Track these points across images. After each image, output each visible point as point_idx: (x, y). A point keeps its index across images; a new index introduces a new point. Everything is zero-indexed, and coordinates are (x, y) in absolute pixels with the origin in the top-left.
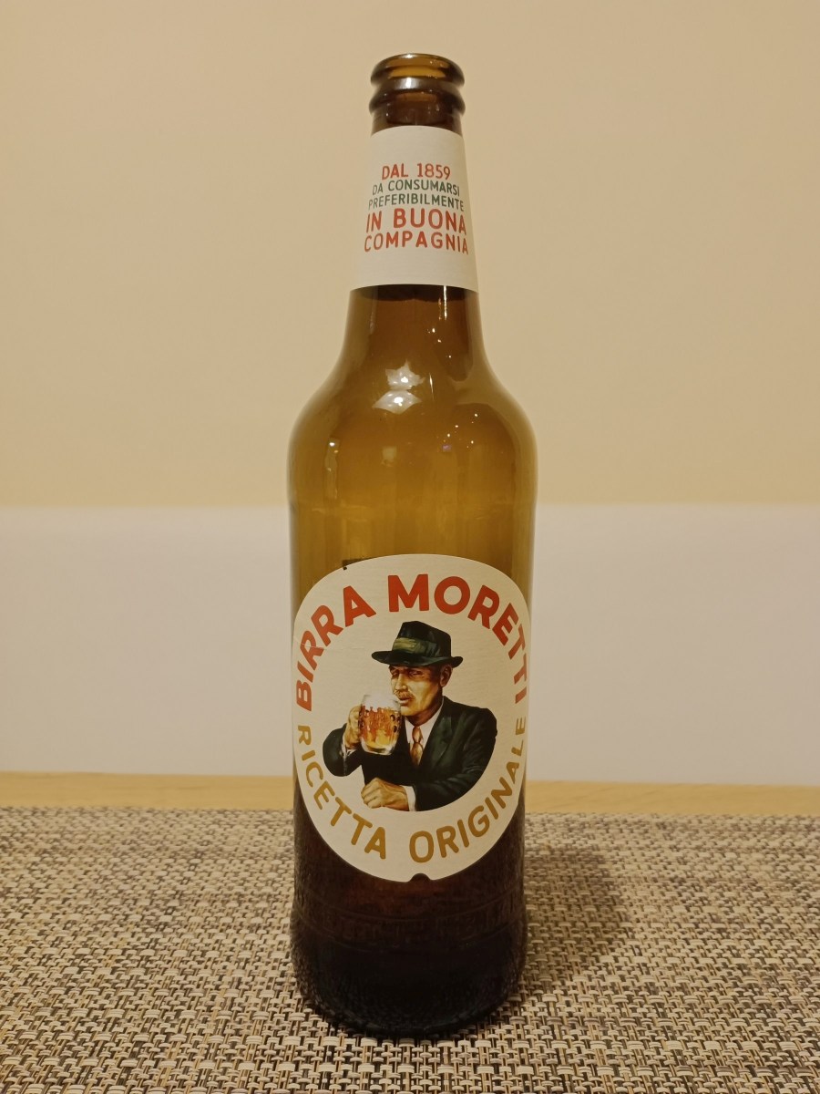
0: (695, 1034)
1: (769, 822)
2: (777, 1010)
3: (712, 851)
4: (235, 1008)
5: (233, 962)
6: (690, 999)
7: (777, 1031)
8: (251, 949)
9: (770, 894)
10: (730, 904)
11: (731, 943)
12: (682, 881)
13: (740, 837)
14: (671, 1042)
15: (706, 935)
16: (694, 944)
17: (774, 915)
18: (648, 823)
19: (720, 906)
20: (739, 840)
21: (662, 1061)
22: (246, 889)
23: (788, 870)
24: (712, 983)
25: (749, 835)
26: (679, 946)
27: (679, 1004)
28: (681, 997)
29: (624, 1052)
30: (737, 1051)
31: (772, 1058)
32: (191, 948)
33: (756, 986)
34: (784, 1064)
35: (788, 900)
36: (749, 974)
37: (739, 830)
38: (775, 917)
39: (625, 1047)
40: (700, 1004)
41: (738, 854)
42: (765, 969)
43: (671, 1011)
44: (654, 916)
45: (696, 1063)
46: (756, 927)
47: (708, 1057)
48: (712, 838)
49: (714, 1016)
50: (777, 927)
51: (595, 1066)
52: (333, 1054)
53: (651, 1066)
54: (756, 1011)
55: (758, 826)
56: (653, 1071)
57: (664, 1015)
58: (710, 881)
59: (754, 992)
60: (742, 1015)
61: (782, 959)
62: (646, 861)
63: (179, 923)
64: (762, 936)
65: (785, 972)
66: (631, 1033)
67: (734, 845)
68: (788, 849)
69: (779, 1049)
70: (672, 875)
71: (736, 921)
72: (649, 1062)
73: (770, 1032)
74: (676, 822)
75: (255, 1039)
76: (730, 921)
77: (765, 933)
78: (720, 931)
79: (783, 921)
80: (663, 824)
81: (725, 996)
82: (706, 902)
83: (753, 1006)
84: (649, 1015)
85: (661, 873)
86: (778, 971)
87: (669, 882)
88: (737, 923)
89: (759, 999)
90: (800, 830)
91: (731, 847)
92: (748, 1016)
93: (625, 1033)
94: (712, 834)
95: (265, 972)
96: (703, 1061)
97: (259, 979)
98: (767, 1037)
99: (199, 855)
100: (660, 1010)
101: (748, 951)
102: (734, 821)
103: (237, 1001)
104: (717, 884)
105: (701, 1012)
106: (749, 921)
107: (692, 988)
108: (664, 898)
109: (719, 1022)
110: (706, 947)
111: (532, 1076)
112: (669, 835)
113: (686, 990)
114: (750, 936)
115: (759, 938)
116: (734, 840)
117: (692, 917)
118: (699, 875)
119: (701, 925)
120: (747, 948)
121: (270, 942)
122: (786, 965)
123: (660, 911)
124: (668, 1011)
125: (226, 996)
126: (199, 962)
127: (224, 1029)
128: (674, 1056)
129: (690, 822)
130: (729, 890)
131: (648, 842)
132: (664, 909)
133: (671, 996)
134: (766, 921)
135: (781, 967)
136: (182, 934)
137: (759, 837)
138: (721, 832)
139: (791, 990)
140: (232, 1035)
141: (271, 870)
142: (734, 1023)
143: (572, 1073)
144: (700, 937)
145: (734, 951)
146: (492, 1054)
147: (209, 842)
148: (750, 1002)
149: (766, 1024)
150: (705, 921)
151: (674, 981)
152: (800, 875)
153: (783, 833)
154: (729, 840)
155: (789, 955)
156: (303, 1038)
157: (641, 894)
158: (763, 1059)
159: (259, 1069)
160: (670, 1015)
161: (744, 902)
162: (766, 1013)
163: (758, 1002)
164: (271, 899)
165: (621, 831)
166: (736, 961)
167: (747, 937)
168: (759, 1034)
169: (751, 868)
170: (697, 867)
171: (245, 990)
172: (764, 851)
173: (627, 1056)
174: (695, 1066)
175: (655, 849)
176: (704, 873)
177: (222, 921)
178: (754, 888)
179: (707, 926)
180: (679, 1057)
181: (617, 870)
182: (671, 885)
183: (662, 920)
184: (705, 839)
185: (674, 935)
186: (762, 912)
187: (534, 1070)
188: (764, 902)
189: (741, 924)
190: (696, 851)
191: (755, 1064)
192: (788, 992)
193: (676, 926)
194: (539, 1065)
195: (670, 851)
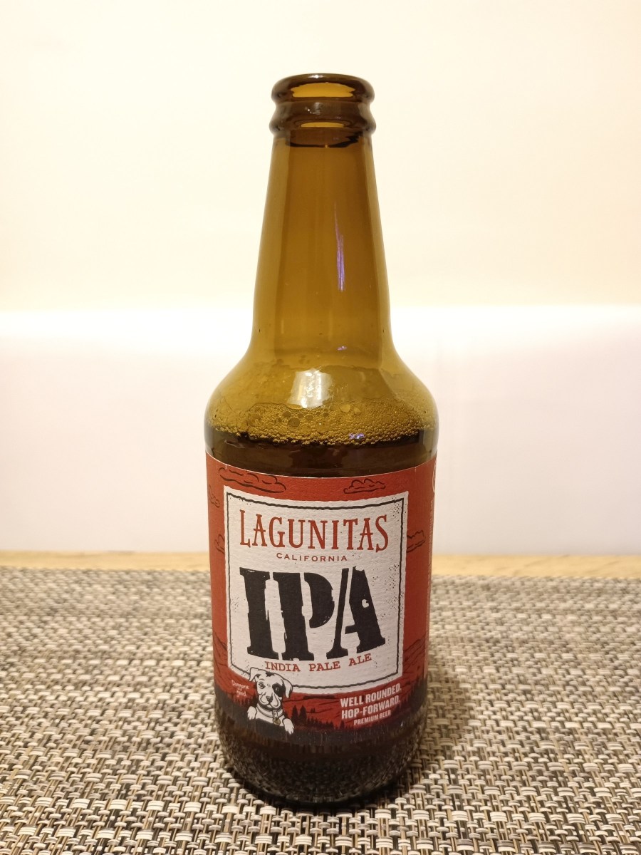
0: (483, 803)
1: (587, 585)
2: (570, 778)
3: (530, 612)
4: (37, 767)
5: (49, 719)
6: (484, 765)
7: (566, 802)
8: (70, 706)
9: (579, 656)
10: (539, 665)
11: (534, 706)
12: (497, 641)
13: (558, 599)
14: (457, 812)
15: (511, 696)
16: (498, 705)
17: (580, 677)
18: (474, 584)
19: (530, 667)
20: (557, 602)
21: (444, 833)
22: (84, 646)
23: (599, 631)
24: (510, 746)
25: (568, 597)
26: (482, 708)
27: (472, 770)
28: (476, 762)
29: (409, 822)
30: (523, 823)
31: (557, 832)
32: (15, 703)
33: (553, 751)
34: (569, 838)
35: (596, 662)
36: (547, 739)
37: (558, 592)
38: (580, 679)
39: (410, 817)
40: (493, 770)
41: (554, 616)
42: (564, 733)
43: (463, 778)
44: (463, 676)
45: (478, 836)
46: (560, 689)
47: (492, 830)
48: (532, 599)
49: (505, 784)
50: (582, 689)
51: (375, 837)
52: (116, 819)
53: (432, 839)
54: (547, 779)
55: (577, 588)
56: (433, 844)
57: (455, 782)
58: (525, 642)
59: (549, 758)
60: (534, 784)
61: (581, 723)
62: (466, 621)
63: (12, 679)
64: (566, 699)
65: (583, 737)
66: (419, 801)
67: (552, 606)
68: (602, 611)
69: (566, 821)
70: (489, 635)
71: (543, 682)
72: (431, 834)
73: (559, 802)
74: (500, 584)
75: (46, 801)
76: (537, 683)
77: (568, 696)
78: (525, 692)
79: (588, 683)
80: (488, 585)
81: (519, 763)
82: (515, 662)
83: (546, 773)
84: (440, 782)
85: (478, 633)
86: (576, 736)
87: (484, 642)
88: (543, 685)
89: (553, 766)
90: (616, 593)
91: (548, 608)
92: (540, 784)
93: (413, 802)
94: (532, 595)
95: (77, 729)
96: (486, 833)
97: (69, 737)
98: (555, 808)
99: (53, 612)
100: (453, 776)
101: (549, 714)
102: (554, 584)
103: (40, 760)
104: (529, 645)
105: (493, 778)
106: (554, 683)
107: (488, 753)
108: (476, 658)
109: (509, 790)
110: (509, 709)
111: (309, 847)
112: (492, 595)
113: (482, 754)
114: (554, 699)
115: (562, 700)
116: (552, 602)
117: (500, 678)
118: (514, 636)
119: (508, 687)
120: (549, 710)
121: (92, 699)
122: (585, 730)
123: (470, 671)
124: (459, 777)
125: (31, 753)
126: (18, 718)
127: (18, 789)
128: (458, 828)
129: (513, 584)
130: (540, 651)
131: (470, 603)
132: (474, 669)
133: (466, 761)
134: (571, 683)
135: (579, 731)
136: (11, 689)
137: (576, 599)
138: (541, 594)
139: (586, 757)
140: (24, 796)
141: (114, 628)
142: (525, 792)
143: (350, 844)
144: (505, 698)
145: (536, 714)
146: (275, 822)
147: (65, 600)
148: (544, 769)
149: (557, 794)
150: (512, 682)
151: (472, 745)
152: (610, 636)
153: (599, 596)
154: (548, 601)
155: (590, 719)
156: (92, 801)
157: (455, 654)
158: (548, 833)
159: (38, 835)
160: (461, 782)
161: (552, 663)
162: (558, 781)
163: (552, 769)
164: (105, 656)
165: (447, 592)
166: (536, 724)
167: (550, 699)
168: (548, 804)
169: (564, 629)
170: (513, 628)
171: (52, 748)
172: (578, 613)
173: (410, 827)
174: (477, 839)
175: (476, 609)
176: (519, 634)
177: (53, 677)
178: (564, 649)
179: (513, 687)
180: (462, 829)
181: (438, 630)
182: (485, 645)
183: (471, 680)
184: (525, 600)
185: (480, 696)
186: (569, 673)
187: (313, 840)
188: (572, 663)
189: (547, 686)
190: (515, 612)
191: (539, 838)
192: (583, 759)
193: (483, 687)
194: (319, 835)
195: (489, 612)
